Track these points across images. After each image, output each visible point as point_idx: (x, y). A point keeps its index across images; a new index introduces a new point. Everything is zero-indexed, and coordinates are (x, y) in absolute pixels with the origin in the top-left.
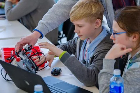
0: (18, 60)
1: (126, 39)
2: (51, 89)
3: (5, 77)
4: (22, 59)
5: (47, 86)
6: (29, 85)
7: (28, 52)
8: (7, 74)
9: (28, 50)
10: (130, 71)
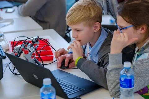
0: (26, 53)
1: (134, 32)
2: (60, 83)
3: (13, 71)
4: (30, 51)
5: (56, 80)
6: (37, 78)
7: (35, 43)
8: (15, 69)
9: (35, 42)
10: (139, 63)
